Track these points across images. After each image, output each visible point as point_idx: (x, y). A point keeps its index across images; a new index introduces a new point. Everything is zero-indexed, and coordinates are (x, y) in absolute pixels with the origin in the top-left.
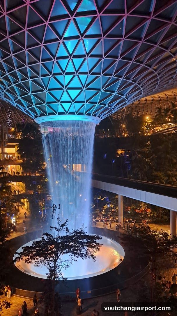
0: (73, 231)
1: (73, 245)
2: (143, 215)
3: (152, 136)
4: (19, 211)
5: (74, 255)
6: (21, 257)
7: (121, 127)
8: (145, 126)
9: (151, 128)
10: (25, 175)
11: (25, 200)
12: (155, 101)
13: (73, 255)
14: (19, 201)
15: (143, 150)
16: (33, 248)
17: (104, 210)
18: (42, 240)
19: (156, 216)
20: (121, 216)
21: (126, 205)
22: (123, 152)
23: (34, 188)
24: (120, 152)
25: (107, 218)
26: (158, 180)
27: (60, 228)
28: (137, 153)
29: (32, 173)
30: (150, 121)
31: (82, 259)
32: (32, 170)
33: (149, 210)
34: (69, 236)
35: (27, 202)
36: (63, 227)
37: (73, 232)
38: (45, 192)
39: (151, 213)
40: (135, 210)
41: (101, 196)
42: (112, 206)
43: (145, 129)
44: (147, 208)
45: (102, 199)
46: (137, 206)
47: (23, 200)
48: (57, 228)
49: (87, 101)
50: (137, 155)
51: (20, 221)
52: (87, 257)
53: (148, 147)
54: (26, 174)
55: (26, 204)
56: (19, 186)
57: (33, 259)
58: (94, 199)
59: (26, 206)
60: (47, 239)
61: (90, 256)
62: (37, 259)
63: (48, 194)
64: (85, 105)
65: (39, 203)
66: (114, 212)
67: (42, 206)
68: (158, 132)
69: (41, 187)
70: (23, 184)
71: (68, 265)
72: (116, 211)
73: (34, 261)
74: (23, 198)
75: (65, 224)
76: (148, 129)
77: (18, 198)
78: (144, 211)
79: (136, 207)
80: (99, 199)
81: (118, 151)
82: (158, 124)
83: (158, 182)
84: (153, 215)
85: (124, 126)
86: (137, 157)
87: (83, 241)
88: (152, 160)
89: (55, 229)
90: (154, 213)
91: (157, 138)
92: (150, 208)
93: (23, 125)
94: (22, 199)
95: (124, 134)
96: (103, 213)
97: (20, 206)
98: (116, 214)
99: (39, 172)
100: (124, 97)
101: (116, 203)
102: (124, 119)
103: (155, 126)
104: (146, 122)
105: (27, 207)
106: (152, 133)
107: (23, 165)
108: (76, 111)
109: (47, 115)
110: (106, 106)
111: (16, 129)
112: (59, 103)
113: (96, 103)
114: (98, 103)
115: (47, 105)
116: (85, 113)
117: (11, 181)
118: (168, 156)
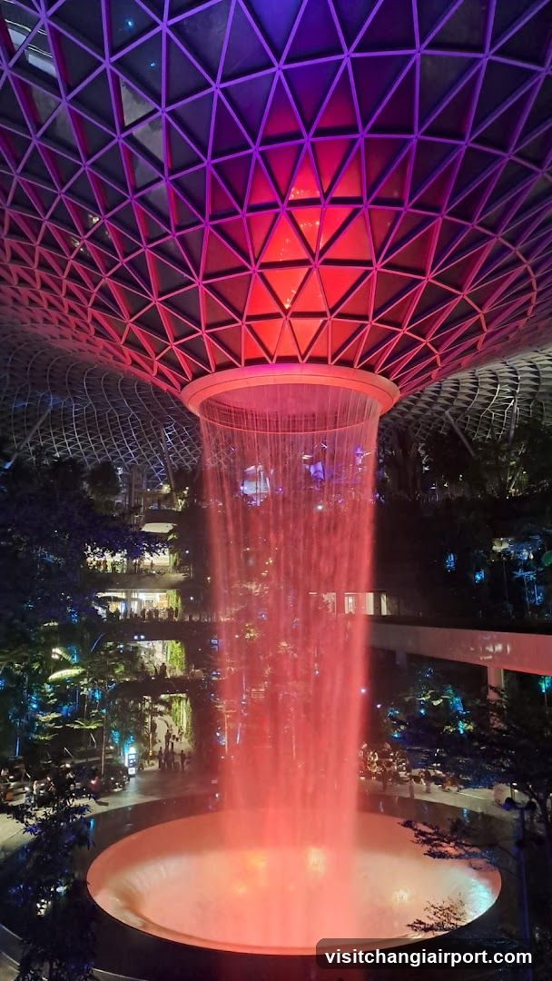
10: (187, 619)
41: (430, 692)
45: (436, 703)
49: (332, 311)
54: (190, 618)
64: (329, 323)
70: (178, 648)
80: (424, 699)
100: (464, 295)
107: (182, 589)
108: (303, 352)
109: (211, 370)
110: (404, 331)
111: (172, 483)
112: (242, 323)
113: (366, 318)
114: (374, 318)
115: (207, 334)
116: (333, 357)
117: (142, 637)
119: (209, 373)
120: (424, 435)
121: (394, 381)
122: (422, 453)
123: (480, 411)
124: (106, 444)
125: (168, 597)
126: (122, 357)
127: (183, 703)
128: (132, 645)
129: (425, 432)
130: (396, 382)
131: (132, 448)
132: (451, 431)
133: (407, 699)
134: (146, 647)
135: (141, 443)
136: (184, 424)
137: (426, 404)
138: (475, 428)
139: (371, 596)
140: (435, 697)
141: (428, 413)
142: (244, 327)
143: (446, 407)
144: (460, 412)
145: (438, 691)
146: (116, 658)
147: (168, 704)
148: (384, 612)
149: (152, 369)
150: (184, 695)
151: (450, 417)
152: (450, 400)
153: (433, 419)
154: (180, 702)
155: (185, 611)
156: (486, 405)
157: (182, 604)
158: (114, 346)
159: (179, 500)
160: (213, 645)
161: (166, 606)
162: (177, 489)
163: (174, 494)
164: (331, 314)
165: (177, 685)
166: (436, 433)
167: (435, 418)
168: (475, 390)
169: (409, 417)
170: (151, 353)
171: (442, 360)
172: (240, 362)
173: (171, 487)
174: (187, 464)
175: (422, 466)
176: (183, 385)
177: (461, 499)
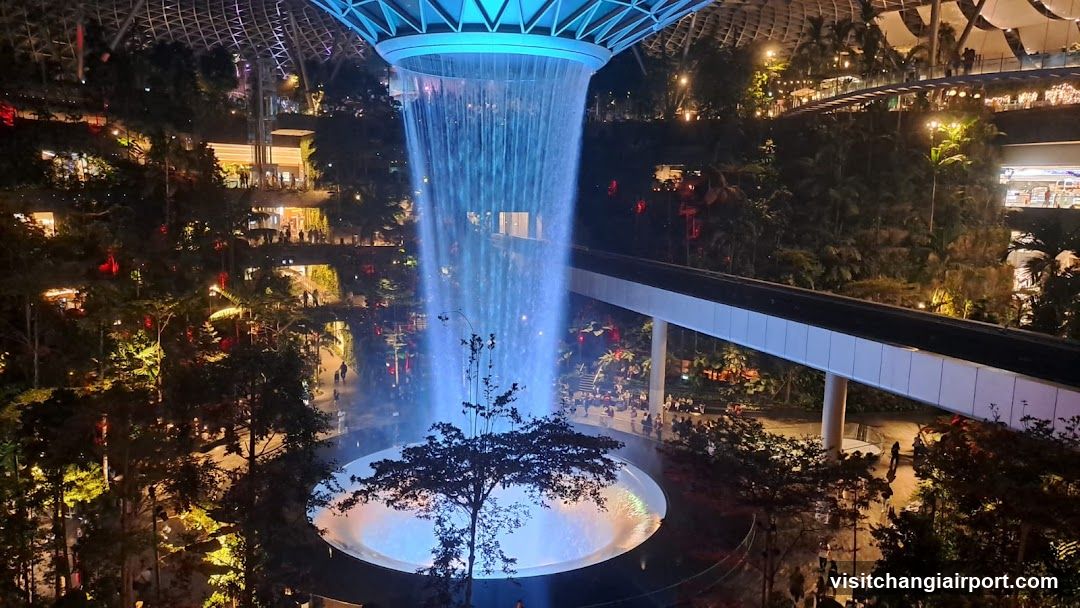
0: (531, 421)
1: (533, 461)
2: (730, 390)
3: (780, 119)
4: (318, 362)
5: (541, 490)
6: (370, 490)
7: (675, 85)
8: (760, 82)
9: (781, 92)
10: (337, 241)
11: (339, 325)
13: (537, 489)
14: (320, 329)
15: (747, 168)
16: (408, 466)
17: (600, 370)
18: (431, 443)
19: (773, 392)
20: (658, 389)
21: (676, 355)
22: (677, 173)
23: (369, 286)
24: (664, 174)
25: (610, 395)
26: (791, 276)
27: (491, 407)
28: (723, 179)
29: (362, 239)
30: (780, 68)
31: (566, 502)
32: (360, 228)
33: (751, 373)
34: (519, 435)
35: (343, 330)
36: (505, 407)
37: (532, 425)
38: (406, 303)
39: (759, 383)
40: (706, 372)
41: (592, 323)
42: (630, 357)
43: (759, 94)
44: (747, 366)
45: (597, 333)
46: (712, 360)
47: (332, 325)
48: (483, 408)
50: (725, 185)
51: (322, 393)
52: (581, 498)
53: (763, 162)
54: (342, 241)
55: (341, 338)
56: (315, 278)
57: (411, 496)
58: (571, 331)
59: (341, 347)
60: (445, 442)
61: (589, 496)
62: (425, 498)
63: (416, 309)
65: (387, 337)
66: (634, 376)
67: (397, 347)
68: (803, 106)
69: (392, 286)
70: (330, 273)
71: (517, 521)
72: (642, 372)
73: (415, 503)
74: (332, 320)
75: (509, 398)
76: (770, 94)
77: (318, 318)
78: (734, 374)
79: (710, 361)
80: (586, 330)
81: (656, 170)
82: (806, 76)
83: (791, 281)
84: (766, 390)
85: (684, 81)
86: (725, 193)
87: (566, 451)
88: (773, 206)
89: (477, 412)
90: (768, 384)
91: (800, 128)
92: (755, 368)
93: (330, 66)
94: (329, 324)
95: (683, 109)
96: (599, 378)
97: (323, 343)
98: (642, 381)
99: (387, 236)
101: (644, 347)
103: (795, 85)
104: (765, 70)
105: (345, 348)
106: (783, 109)
107: (327, 209)
108: (526, 22)
117: (291, 262)
118: (832, 192)
140: (597, 328)
145: (598, 322)
155: (333, 234)
157: (330, 223)
165: (337, 313)
174: (318, 54)
177: (629, 123)
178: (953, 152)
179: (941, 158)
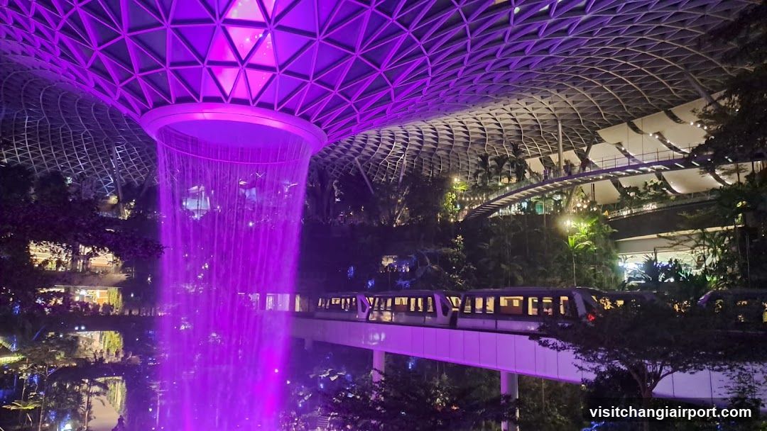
3: (466, 223)
8: (451, 199)
9: (465, 205)
10: (127, 313)
12: (473, 141)
17: (334, 409)
24: (387, 261)
28: (428, 261)
30: (463, 188)
41: (330, 370)
43: (450, 206)
45: (333, 379)
49: (281, 67)
50: (429, 264)
54: (130, 312)
59: (118, 402)
64: (277, 76)
65: (152, 384)
70: (118, 339)
76: (458, 206)
80: (324, 375)
81: (382, 259)
86: (429, 269)
88: (463, 276)
96: (332, 417)
100: (382, 71)
102: (402, 182)
103: (474, 201)
104: (453, 191)
106: (467, 217)
107: (124, 287)
108: (254, 97)
109: (171, 101)
110: (336, 92)
111: (120, 195)
112: (204, 67)
113: (307, 77)
114: (313, 78)
115: (171, 70)
116: (279, 105)
117: (83, 328)
118: (503, 266)
119: (169, 104)
120: (337, 174)
121: (324, 130)
122: (335, 188)
123: (380, 161)
124: (57, 155)
125: (109, 294)
126: (85, 80)
127: (119, 385)
128: (72, 335)
129: (338, 172)
130: (326, 131)
131: (82, 161)
132: (358, 173)
133: (311, 376)
134: (85, 336)
135: (92, 158)
136: (135, 145)
137: (341, 150)
138: (375, 173)
139: (287, 297)
140: (332, 374)
141: (343, 158)
142: (205, 70)
143: (356, 155)
144: (365, 159)
145: (335, 369)
146: (58, 346)
147: (104, 386)
148: (298, 309)
149: (115, 94)
150: (120, 378)
151: (358, 162)
152: (360, 150)
153: (345, 163)
154: (115, 384)
155: (125, 307)
156: (384, 156)
157: (123, 300)
158: (79, 70)
159: (126, 210)
160: (150, 335)
161: (107, 302)
162: (124, 201)
163: (121, 204)
164: (280, 70)
165: (114, 369)
166: (346, 173)
167: (347, 162)
168: (378, 144)
169: (328, 159)
170: (116, 80)
171: (360, 118)
172: (199, 99)
173: (118, 198)
174: (135, 180)
175: (335, 197)
176: (144, 111)
177: (362, 225)
178: (583, 240)
179: (575, 245)
